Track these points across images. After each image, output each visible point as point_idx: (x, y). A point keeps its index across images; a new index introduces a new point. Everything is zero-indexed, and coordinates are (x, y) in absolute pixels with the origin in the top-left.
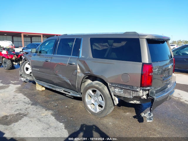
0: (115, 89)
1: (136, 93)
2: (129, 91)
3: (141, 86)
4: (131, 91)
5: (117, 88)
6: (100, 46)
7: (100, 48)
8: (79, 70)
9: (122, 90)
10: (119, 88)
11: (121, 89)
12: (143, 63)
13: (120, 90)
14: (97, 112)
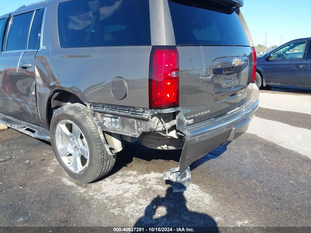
0: (105, 119)
1: (143, 123)
2: (131, 120)
3: (151, 107)
4: (135, 121)
5: (107, 115)
6: (80, 22)
7: (80, 26)
8: (39, 81)
9: (117, 120)
10: (110, 114)
11: (115, 116)
12: (153, 47)
13: (113, 120)
14: (78, 172)
